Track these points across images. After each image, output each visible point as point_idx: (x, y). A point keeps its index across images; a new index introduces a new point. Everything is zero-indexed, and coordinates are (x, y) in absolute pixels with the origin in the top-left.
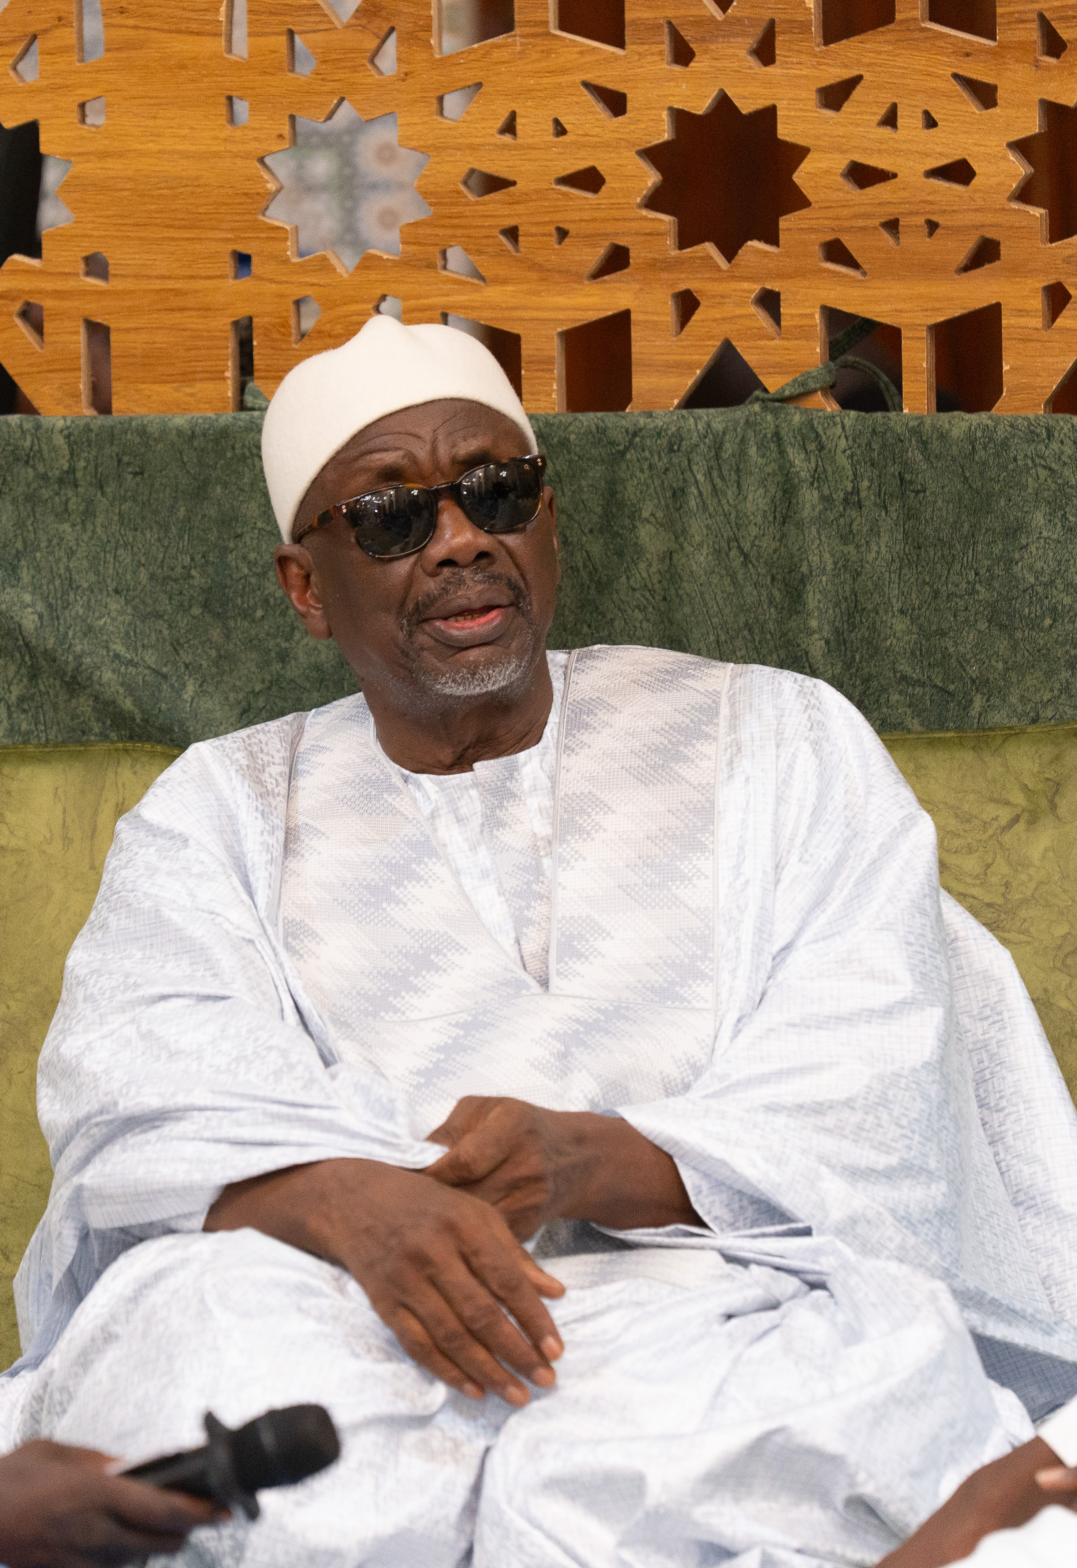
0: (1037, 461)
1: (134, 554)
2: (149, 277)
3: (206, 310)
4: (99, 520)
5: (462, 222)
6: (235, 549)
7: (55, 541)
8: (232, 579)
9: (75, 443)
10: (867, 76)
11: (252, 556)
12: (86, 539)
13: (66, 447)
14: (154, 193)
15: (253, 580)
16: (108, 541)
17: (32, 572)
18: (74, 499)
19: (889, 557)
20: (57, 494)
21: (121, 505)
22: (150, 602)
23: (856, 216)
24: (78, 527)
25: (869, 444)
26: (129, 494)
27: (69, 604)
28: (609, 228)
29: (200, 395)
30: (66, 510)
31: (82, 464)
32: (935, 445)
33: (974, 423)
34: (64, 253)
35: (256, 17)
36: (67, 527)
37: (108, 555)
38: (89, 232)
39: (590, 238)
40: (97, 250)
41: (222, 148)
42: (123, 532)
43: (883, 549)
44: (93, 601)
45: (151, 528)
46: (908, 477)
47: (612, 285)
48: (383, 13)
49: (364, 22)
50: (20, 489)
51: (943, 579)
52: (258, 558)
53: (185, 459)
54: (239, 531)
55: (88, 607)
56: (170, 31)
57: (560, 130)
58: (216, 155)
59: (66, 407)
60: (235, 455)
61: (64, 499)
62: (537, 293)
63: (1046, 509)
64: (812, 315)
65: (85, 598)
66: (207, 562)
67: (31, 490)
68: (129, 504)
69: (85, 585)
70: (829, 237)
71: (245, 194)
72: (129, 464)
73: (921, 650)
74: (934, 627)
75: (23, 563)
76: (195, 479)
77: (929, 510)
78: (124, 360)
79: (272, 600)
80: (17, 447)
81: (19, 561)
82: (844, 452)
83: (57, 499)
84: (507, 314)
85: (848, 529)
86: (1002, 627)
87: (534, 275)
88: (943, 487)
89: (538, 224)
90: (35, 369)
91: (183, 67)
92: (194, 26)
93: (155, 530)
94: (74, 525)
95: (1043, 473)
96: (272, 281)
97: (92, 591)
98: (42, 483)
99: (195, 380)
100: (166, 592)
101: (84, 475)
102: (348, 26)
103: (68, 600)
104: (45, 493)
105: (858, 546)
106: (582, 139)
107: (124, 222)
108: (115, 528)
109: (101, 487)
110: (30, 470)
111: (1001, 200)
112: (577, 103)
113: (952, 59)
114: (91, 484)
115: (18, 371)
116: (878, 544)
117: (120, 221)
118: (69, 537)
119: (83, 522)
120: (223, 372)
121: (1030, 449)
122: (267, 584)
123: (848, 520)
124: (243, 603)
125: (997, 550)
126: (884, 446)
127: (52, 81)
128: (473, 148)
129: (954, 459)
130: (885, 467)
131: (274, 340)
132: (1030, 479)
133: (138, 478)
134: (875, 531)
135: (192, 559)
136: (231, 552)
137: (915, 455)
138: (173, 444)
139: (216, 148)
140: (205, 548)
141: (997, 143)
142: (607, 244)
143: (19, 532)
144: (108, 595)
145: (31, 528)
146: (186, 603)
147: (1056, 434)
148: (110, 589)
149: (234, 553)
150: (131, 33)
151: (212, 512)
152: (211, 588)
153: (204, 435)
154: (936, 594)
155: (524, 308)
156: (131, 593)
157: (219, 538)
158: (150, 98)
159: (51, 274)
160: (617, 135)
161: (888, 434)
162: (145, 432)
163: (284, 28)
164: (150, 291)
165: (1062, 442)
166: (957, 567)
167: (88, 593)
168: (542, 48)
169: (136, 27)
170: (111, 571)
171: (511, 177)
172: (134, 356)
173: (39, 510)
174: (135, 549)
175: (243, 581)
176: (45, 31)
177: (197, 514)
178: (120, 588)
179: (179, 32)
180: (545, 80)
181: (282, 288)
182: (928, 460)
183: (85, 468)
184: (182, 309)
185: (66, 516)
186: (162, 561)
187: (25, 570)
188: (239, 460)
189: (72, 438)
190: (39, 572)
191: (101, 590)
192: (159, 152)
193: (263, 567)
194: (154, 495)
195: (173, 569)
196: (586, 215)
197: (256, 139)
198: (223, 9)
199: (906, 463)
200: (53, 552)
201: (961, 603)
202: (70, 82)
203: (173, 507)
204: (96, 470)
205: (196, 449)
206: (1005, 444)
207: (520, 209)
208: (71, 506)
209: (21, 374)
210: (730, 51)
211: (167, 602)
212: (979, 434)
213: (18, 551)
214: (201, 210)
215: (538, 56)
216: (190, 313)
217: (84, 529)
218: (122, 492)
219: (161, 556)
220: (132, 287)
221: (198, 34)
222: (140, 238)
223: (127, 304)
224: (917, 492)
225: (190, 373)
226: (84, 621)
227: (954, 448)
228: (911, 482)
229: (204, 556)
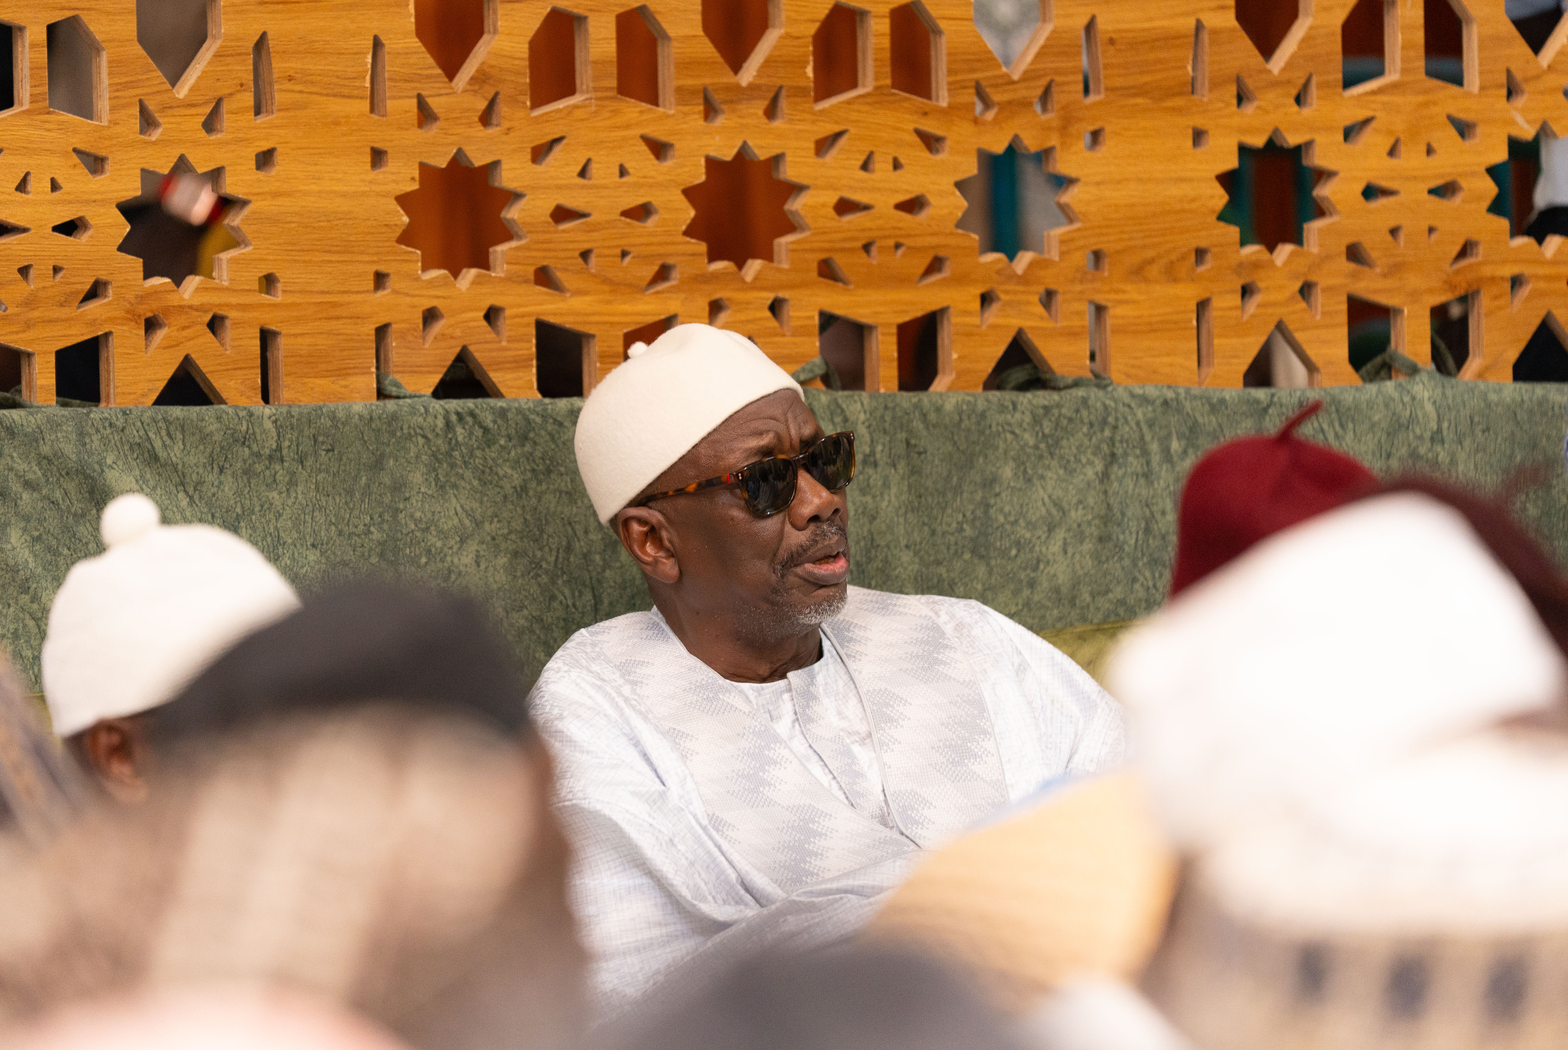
0: (1006, 427)
1: (327, 516)
2: (311, 292)
3: (356, 318)
4: (300, 489)
5: (551, 246)
6: (404, 509)
7: (266, 507)
8: (402, 533)
9: (281, 426)
10: (853, 131)
11: (418, 515)
12: (290, 504)
13: (274, 430)
14: (316, 225)
15: (418, 534)
16: (307, 505)
17: (249, 531)
18: (281, 471)
19: (897, 504)
20: (268, 468)
21: (317, 476)
22: (339, 553)
23: (844, 240)
24: (284, 495)
25: (882, 417)
26: (323, 467)
27: (279, 557)
28: (661, 250)
29: (352, 386)
30: (275, 481)
31: (287, 443)
32: (932, 417)
33: (960, 399)
34: (246, 274)
35: (393, 84)
36: (275, 494)
37: (307, 517)
38: (265, 257)
39: (646, 258)
40: (271, 271)
41: (368, 189)
42: (318, 498)
43: (893, 498)
44: (296, 554)
45: (340, 495)
46: (913, 442)
47: (665, 295)
48: (491, 82)
49: (476, 87)
50: (239, 465)
51: (939, 521)
52: (423, 516)
53: (366, 438)
54: (407, 495)
55: (293, 559)
56: (327, 95)
57: (623, 172)
58: (364, 194)
59: (248, 397)
60: (403, 434)
61: (273, 472)
62: (609, 302)
63: (1012, 464)
64: (812, 318)
65: (290, 551)
66: (383, 520)
67: (247, 465)
68: (323, 475)
69: (290, 541)
70: (823, 256)
71: (386, 225)
72: (323, 443)
73: (922, 576)
74: (932, 559)
75: (242, 524)
76: (373, 454)
77: (929, 467)
78: (293, 359)
79: (433, 549)
80: (235, 431)
81: (239, 523)
82: (863, 423)
83: (268, 472)
84: (586, 319)
85: (866, 483)
86: (982, 557)
87: (606, 288)
88: (938, 449)
89: (609, 247)
90: (224, 368)
91: (337, 123)
92: (346, 91)
93: (343, 496)
94: (280, 493)
95: (1009, 436)
96: (407, 295)
97: (295, 546)
98: (256, 460)
99: (349, 374)
100: (351, 545)
101: (289, 452)
102: (465, 91)
103: (278, 554)
104: (258, 468)
105: (874, 497)
106: (642, 180)
107: (293, 248)
108: (312, 494)
109: (302, 463)
110: (246, 449)
111: (950, 226)
112: (638, 152)
113: (915, 117)
114: (293, 460)
115: (211, 369)
116: (889, 495)
117: (290, 248)
118: (277, 503)
119: (288, 490)
120: (370, 368)
121: (1001, 418)
122: (430, 537)
123: (866, 477)
124: (411, 552)
125: (979, 496)
126: (894, 418)
127: (234, 135)
128: (559, 187)
129: (946, 427)
130: (895, 434)
131: (410, 342)
132: (1001, 443)
133: (330, 454)
134: (886, 485)
135: (372, 518)
136: (401, 512)
137: (917, 424)
138: (356, 426)
139: (362, 189)
140: (381, 510)
141: (947, 182)
142: (660, 262)
143: (238, 499)
144: (307, 549)
145: (247, 496)
146: (366, 554)
147: (1019, 407)
148: (309, 543)
149: (404, 512)
150: (298, 96)
151: (387, 481)
152: (386, 541)
153: (380, 418)
154: (933, 533)
155: (600, 314)
156: (324, 547)
157: (392, 501)
158: (313, 148)
159: (235, 291)
160: (668, 177)
161: (897, 409)
162: (335, 417)
163: (415, 93)
164: (314, 303)
165: (1023, 413)
166: (949, 511)
167: (292, 547)
168: (612, 108)
169: (301, 92)
170: (309, 530)
171: (587, 210)
172: (301, 356)
173: (253, 481)
174: (328, 511)
175: (411, 535)
176: (231, 95)
177: (374, 483)
178: (316, 543)
179: (335, 96)
180: (613, 134)
181: (415, 300)
182: (927, 428)
183: (289, 447)
184: (338, 318)
185: (274, 486)
186: (349, 521)
187: (244, 530)
188: (406, 439)
189: (279, 423)
190: (255, 532)
191: (302, 545)
192: (320, 192)
193: (426, 523)
194: (343, 468)
195: (356, 527)
196: (644, 240)
197: (394, 181)
198: (368, 78)
199: (912, 431)
200: (265, 515)
201: (952, 539)
202: (249, 136)
203: (356, 476)
204: (298, 449)
205: (374, 430)
206: (983, 415)
207: (595, 235)
208: (279, 477)
209: (212, 372)
210: (752, 111)
211: (352, 553)
212: (965, 407)
213: (238, 515)
214: (352, 238)
215: (608, 115)
216: (344, 321)
217: (289, 496)
218: (318, 466)
219: (348, 516)
220: (298, 301)
221: (349, 97)
222: (304, 262)
223: (295, 314)
224: (920, 453)
225: (345, 369)
226: (292, 570)
227: (947, 418)
228: (915, 446)
229: (380, 516)
